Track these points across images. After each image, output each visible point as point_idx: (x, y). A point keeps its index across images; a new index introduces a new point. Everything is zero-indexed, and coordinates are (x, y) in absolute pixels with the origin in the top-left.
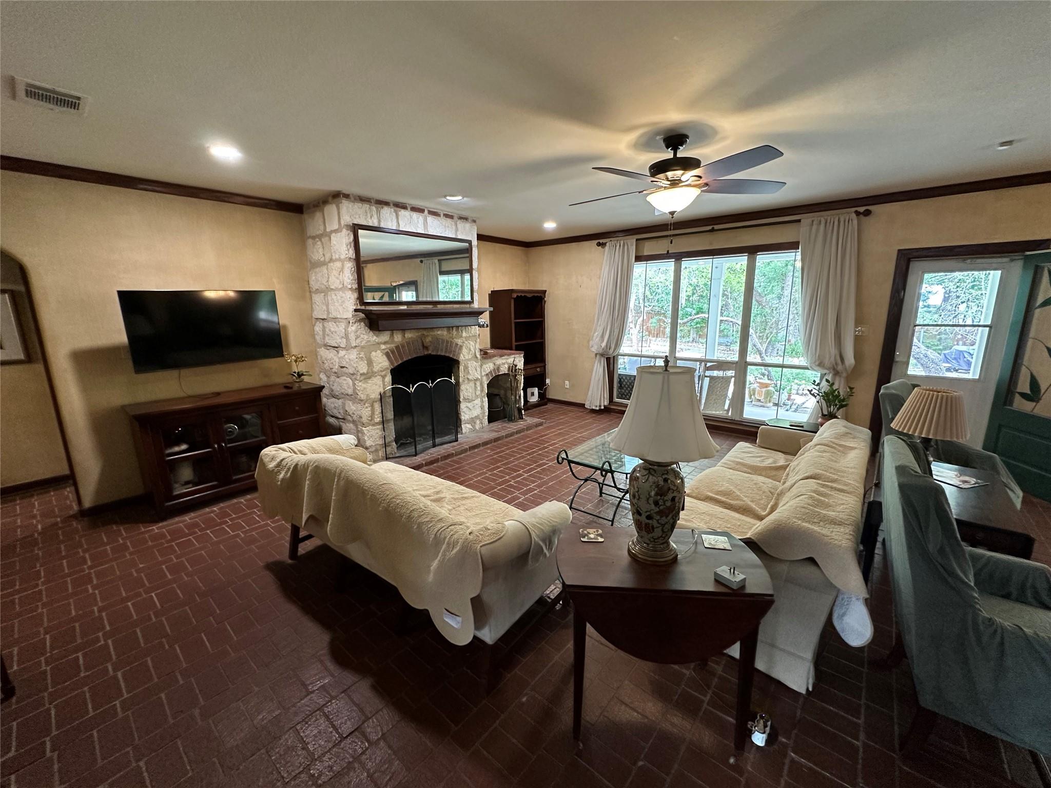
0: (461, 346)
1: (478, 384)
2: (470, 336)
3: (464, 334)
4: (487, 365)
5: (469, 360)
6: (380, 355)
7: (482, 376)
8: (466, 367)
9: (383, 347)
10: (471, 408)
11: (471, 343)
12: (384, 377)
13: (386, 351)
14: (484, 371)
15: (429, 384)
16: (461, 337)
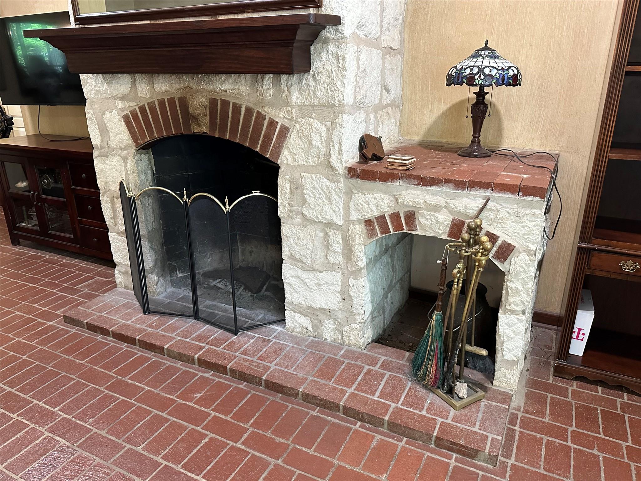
0: (285, 131)
1: (336, 238)
2: (313, 106)
3: (296, 97)
4: (369, 197)
5: (308, 169)
6: (116, 120)
7: (348, 221)
8: (296, 187)
9: (120, 105)
10: (311, 284)
11: (317, 124)
12: (125, 159)
13: (125, 113)
14: (357, 210)
15: (182, 196)
16: (287, 104)
